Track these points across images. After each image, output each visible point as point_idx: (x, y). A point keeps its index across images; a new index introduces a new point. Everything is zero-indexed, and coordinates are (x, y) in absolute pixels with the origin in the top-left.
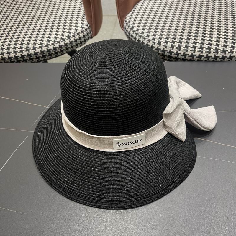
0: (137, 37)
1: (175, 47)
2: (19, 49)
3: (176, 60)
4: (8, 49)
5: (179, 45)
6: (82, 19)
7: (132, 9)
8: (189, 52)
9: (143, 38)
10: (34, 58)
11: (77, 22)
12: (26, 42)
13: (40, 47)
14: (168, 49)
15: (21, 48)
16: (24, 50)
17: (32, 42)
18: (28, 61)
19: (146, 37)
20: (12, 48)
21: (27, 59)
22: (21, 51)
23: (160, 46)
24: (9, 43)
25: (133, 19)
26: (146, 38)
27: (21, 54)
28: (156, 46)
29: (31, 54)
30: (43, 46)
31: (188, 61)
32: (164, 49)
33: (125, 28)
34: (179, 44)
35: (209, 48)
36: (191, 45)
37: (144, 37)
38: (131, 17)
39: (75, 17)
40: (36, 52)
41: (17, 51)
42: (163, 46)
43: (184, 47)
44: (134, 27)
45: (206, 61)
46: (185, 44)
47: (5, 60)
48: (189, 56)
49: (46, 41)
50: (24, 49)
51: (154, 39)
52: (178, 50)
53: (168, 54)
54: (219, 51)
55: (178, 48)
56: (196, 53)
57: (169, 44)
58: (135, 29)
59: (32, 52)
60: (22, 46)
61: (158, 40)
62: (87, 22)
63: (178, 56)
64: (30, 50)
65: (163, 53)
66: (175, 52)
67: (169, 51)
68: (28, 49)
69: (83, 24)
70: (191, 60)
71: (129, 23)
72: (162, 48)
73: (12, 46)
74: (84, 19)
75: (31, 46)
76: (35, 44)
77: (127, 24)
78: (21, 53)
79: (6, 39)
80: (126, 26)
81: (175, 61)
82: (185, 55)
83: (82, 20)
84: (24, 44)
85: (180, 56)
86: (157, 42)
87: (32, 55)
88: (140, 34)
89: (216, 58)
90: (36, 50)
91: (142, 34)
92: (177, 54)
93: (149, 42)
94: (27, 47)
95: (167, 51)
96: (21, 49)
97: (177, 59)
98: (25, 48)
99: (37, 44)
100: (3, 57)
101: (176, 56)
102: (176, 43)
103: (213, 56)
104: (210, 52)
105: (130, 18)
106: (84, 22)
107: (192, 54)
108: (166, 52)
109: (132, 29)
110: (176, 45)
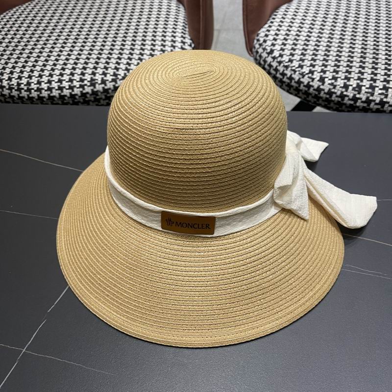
0: (281, 69)
1: (351, 88)
2: (78, 83)
3: (350, 109)
4: (60, 81)
5: (358, 84)
6: (182, 34)
7: (269, 20)
8: (376, 96)
9: (292, 70)
10: (101, 98)
11: (174, 39)
12: (89, 71)
13: (113, 80)
14: (338, 90)
15: (82, 80)
16: (86, 85)
17: (100, 71)
18: (91, 103)
19: (297, 68)
20: (67, 80)
21: (90, 99)
22: (82, 86)
23: (323, 85)
24: (62, 71)
25: (271, 38)
26: (297, 70)
27: (81, 92)
28: (316, 84)
29: (97, 91)
30: (118, 78)
31: (373, 112)
32: (330, 89)
33: (257, 52)
34: (358, 81)
36: (380, 84)
37: (294, 68)
38: (267, 33)
39: (171, 31)
40: (106, 88)
41: (75, 86)
42: (329, 84)
43: (367, 88)
44: (275, 51)
46: (369, 83)
47: (54, 100)
48: (376, 104)
49: (123, 70)
50: (86, 82)
51: (312, 72)
52: (356, 93)
53: (337, 99)
55: (357, 89)
56: (388, 98)
57: (340, 83)
58: (276, 54)
59: (99, 88)
60: (83, 78)
61: (319, 74)
62: (191, 39)
63: (356, 102)
64: (97, 85)
65: (328, 96)
66: (351, 95)
67: (339, 93)
68: (93, 83)
69: (184, 43)
70: (378, 111)
71: (264, 44)
72: (326, 87)
73: (66, 78)
74: (185, 34)
75: (99, 78)
76: (105, 74)
77: (261, 45)
78: (81, 89)
79: (55, 65)
80: (258, 48)
81: (349, 111)
82: (368, 101)
83: (182, 37)
84: (86, 75)
85: (359, 104)
86: (318, 78)
87: (99, 94)
88: (286, 62)
90: (106, 85)
91: (289, 63)
92: (355, 99)
93: (303, 77)
94: (92, 80)
95: (335, 93)
96: (81, 83)
97: (352, 108)
98: (88, 81)
99: (108, 75)
100: (52, 95)
101: (352, 102)
102: (352, 79)
105: (266, 36)
106: (186, 39)
107: (382, 99)
108: (334, 95)
109: (272, 54)
110: (353, 83)
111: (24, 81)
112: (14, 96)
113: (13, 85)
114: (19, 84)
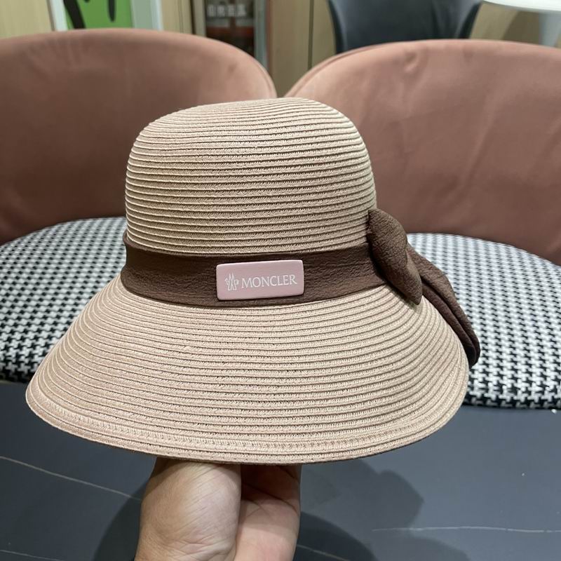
35: (485, 382)
45: (479, 405)
54: (504, 387)
89: (499, 401)
103: (493, 397)
104: (487, 390)
111: (26, 352)
112: (9, 371)
113: (10, 356)
114: (18, 356)
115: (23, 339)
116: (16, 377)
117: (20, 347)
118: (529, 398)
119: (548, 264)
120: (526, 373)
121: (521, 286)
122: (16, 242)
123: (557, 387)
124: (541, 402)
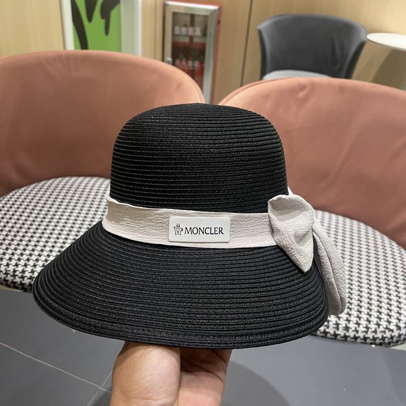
54: (340, 326)
89: (335, 335)
103: (332, 332)
115: (19, 260)
116: (12, 285)
117: (17, 265)
118: (357, 335)
119: (386, 238)
120: (356, 317)
121: (364, 253)
122: (23, 189)
123: (377, 329)
124: (365, 338)
